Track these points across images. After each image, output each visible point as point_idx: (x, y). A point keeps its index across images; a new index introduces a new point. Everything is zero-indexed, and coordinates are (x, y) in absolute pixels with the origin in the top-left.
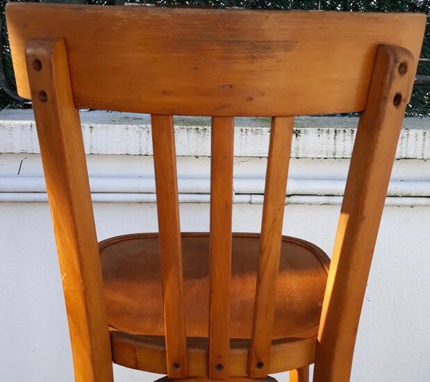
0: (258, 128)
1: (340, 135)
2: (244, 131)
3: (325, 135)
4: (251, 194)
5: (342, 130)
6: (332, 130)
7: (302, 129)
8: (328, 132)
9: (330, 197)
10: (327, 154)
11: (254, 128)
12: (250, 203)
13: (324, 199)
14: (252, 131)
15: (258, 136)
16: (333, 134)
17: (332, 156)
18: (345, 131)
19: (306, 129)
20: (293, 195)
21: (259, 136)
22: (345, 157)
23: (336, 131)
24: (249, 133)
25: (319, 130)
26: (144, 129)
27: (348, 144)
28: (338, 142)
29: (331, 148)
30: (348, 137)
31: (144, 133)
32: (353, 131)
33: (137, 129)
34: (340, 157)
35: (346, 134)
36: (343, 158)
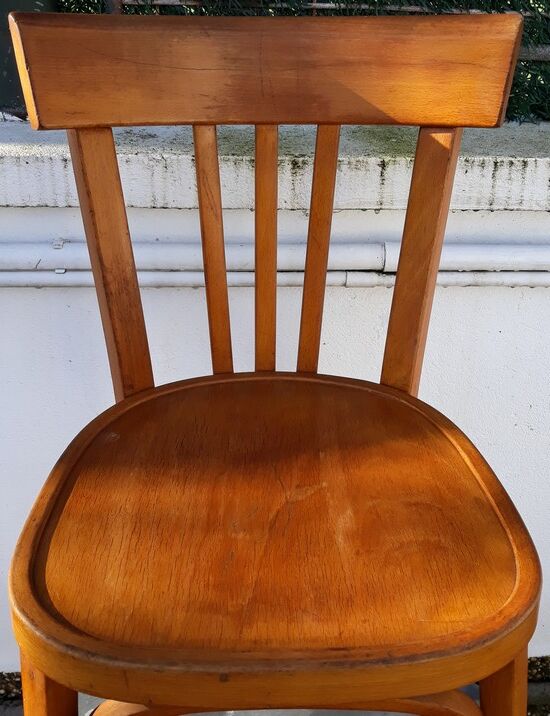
0: (361, 158)
1: (503, 171)
3: (477, 170)
4: (347, 271)
5: (507, 159)
6: (489, 161)
8: (483, 165)
9: (482, 274)
10: (479, 203)
11: (353, 160)
12: (345, 285)
13: (468, 278)
14: (349, 163)
15: (359, 172)
16: (491, 168)
17: (488, 207)
18: (512, 163)
21: (361, 173)
22: (509, 207)
23: (496, 163)
24: (344, 166)
25: (467, 161)
26: (158, 161)
27: (516, 186)
28: (499, 183)
29: (487, 193)
30: (516, 175)
31: (159, 169)
32: (525, 163)
33: (146, 161)
34: (502, 207)
35: (513, 168)
36: (506, 209)
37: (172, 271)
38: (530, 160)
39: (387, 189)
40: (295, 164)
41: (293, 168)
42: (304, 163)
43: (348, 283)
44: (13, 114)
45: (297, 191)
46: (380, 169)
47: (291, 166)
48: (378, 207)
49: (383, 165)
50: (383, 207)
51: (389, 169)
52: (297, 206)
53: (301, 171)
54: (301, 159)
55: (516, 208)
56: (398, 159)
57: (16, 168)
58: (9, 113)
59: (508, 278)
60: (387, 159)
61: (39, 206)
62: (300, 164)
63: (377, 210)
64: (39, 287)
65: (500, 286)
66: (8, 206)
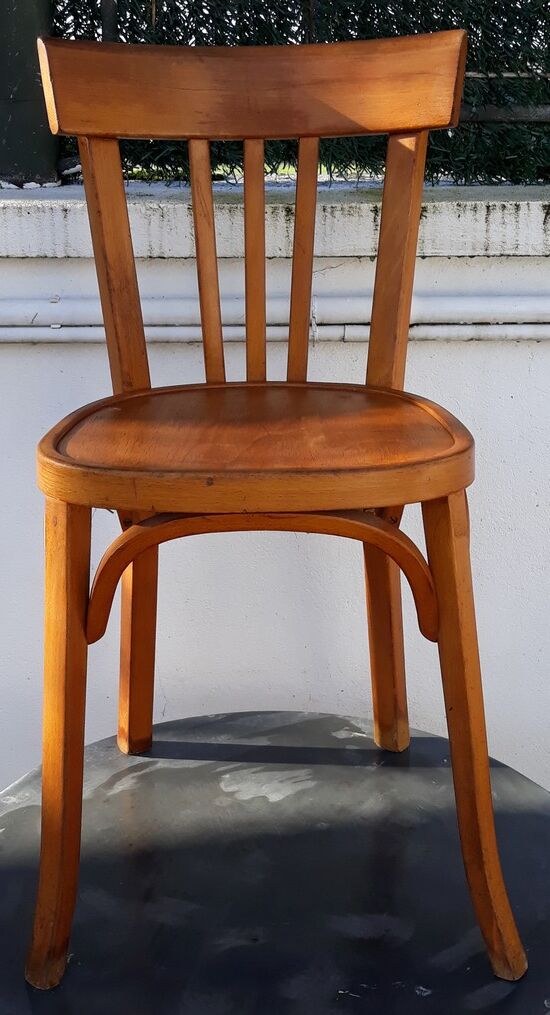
0: (353, 205)
1: (496, 215)
2: (329, 210)
3: (469, 214)
4: (344, 324)
5: (498, 204)
6: (481, 205)
7: (429, 205)
8: (475, 209)
9: (484, 327)
10: (474, 249)
11: (345, 206)
12: (343, 339)
13: (470, 331)
14: (342, 209)
15: (352, 218)
16: (484, 212)
17: (483, 252)
18: (504, 207)
19: (437, 204)
20: (417, 324)
21: (355, 218)
22: (505, 252)
23: (488, 207)
24: (338, 214)
25: (459, 205)
26: (154, 210)
27: (510, 230)
28: (493, 227)
29: (481, 237)
30: (510, 218)
31: (155, 218)
32: (518, 207)
33: (143, 210)
34: (498, 253)
35: (506, 211)
36: (502, 255)
37: (167, 325)
38: (523, 204)
40: (289, 211)
41: (288, 215)
43: (346, 338)
44: (10, 182)
45: (292, 239)
46: (373, 214)
47: (284, 213)
48: (373, 254)
49: (376, 211)
54: (294, 206)
55: (511, 253)
57: (18, 218)
58: (7, 181)
59: (511, 331)
60: (380, 205)
61: (38, 257)
62: (294, 211)
64: (34, 343)
65: (504, 340)
66: (8, 257)
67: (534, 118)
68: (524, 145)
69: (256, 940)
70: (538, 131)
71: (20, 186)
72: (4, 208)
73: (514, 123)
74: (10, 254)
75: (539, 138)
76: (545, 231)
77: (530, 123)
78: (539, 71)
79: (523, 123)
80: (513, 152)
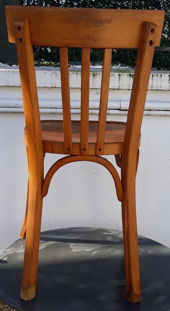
0: (113, 73)
1: (155, 78)
5: (156, 74)
9: (151, 111)
16: (151, 77)
17: (151, 89)
18: (157, 75)
22: (157, 89)
23: (153, 75)
26: (54, 73)
27: (159, 82)
28: (154, 81)
30: (159, 79)
31: (54, 75)
32: (161, 75)
33: (51, 73)
34: (155, 89)
35: (158, 77)
36: (156, 90)
37: (56, 108)
38: (163, 75)
39: (121, 82)
40: (94, 74)
41: (93, 76)
42: (96, 74)
43: (110, 113)
45: (94, 83)
46: (119, 76)
47: (92, 75)
48: (118, 88)
49: (120, 75)
50: (120, 88)
51: (121, 76)
52: (94, 88)
53: (96, 77)
54: (95, 73)
55: (159, 89)
56: (124, 73)
57: (13, 74)
58: (7, 64)
59: (159, 113)
60: (121, 74)
61: (18, 86)
62: (95, 75)
63: (118, 89)
64: (16, 113)
65: (156, 115)
66: (9, 86)
67: (164, 50)
68: (162, 58)
69: (89, 286)
70: (166, 55)
71: (11, 66)
72: (9, 71)
73: (158, 52)
74: (10, 85)
75: (166, 57)
76: (169, 83)
77: (163, 52)
78: (166, 37)
79: (161, 52)
80: (158, 60)
